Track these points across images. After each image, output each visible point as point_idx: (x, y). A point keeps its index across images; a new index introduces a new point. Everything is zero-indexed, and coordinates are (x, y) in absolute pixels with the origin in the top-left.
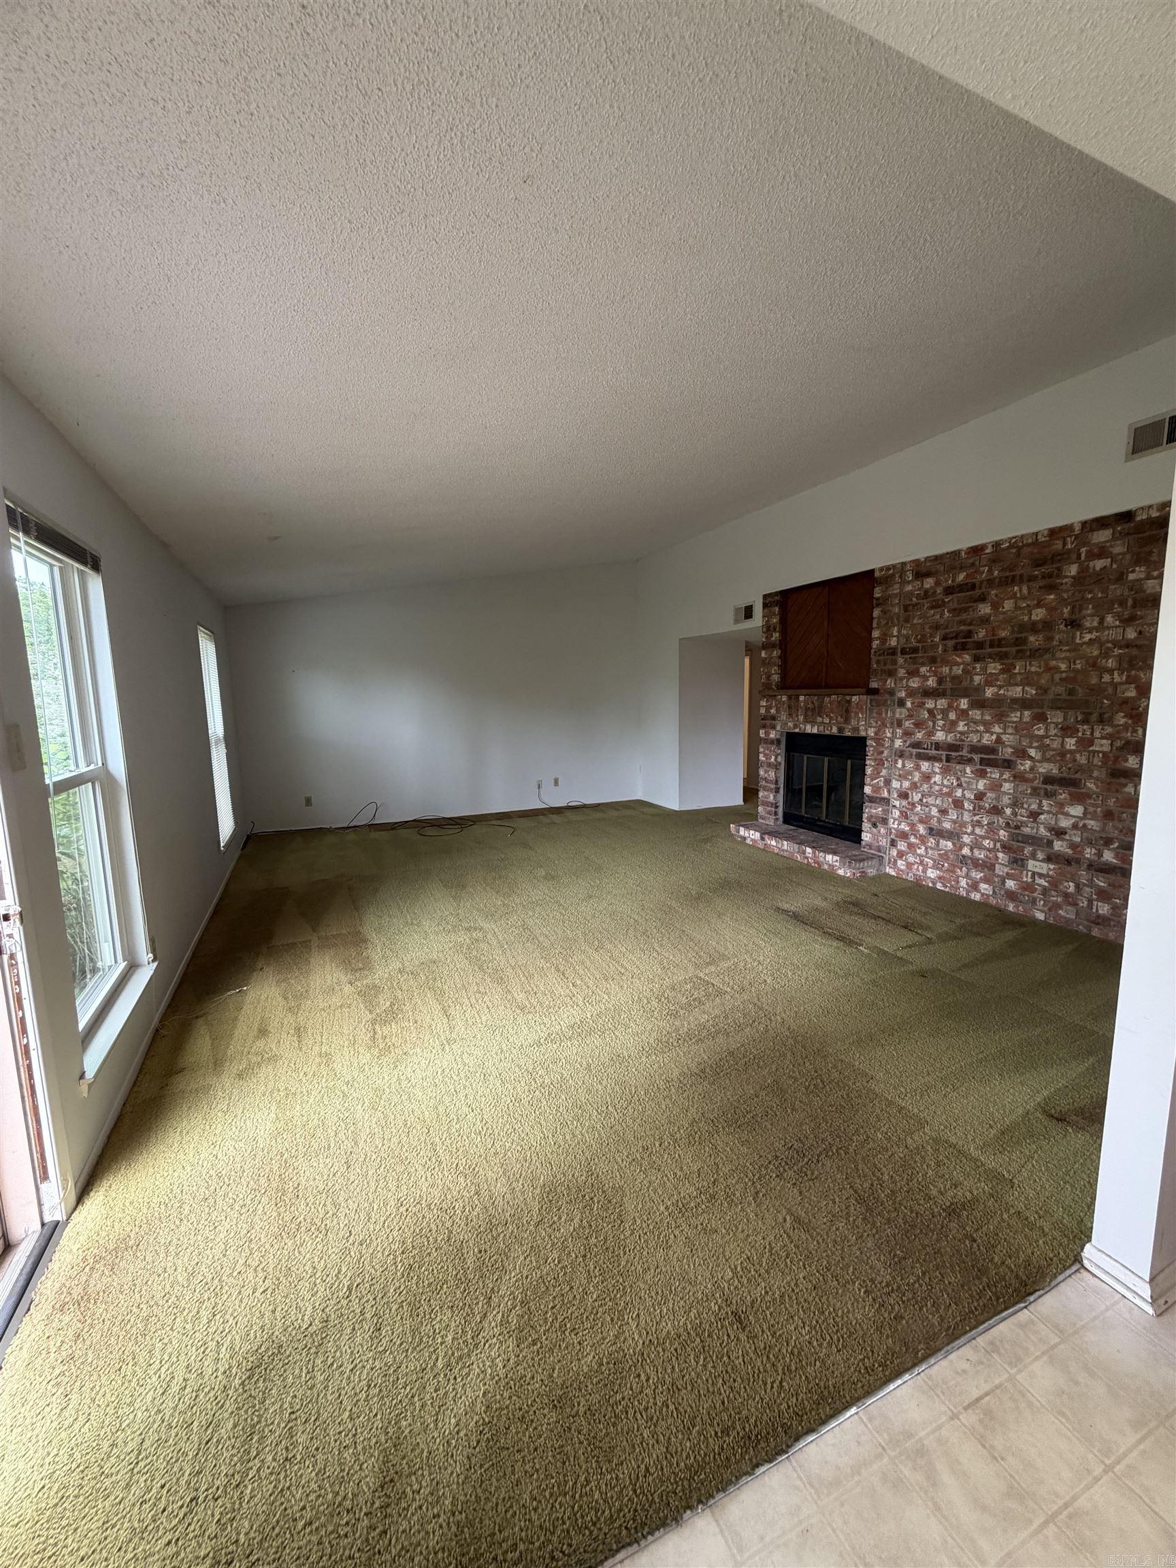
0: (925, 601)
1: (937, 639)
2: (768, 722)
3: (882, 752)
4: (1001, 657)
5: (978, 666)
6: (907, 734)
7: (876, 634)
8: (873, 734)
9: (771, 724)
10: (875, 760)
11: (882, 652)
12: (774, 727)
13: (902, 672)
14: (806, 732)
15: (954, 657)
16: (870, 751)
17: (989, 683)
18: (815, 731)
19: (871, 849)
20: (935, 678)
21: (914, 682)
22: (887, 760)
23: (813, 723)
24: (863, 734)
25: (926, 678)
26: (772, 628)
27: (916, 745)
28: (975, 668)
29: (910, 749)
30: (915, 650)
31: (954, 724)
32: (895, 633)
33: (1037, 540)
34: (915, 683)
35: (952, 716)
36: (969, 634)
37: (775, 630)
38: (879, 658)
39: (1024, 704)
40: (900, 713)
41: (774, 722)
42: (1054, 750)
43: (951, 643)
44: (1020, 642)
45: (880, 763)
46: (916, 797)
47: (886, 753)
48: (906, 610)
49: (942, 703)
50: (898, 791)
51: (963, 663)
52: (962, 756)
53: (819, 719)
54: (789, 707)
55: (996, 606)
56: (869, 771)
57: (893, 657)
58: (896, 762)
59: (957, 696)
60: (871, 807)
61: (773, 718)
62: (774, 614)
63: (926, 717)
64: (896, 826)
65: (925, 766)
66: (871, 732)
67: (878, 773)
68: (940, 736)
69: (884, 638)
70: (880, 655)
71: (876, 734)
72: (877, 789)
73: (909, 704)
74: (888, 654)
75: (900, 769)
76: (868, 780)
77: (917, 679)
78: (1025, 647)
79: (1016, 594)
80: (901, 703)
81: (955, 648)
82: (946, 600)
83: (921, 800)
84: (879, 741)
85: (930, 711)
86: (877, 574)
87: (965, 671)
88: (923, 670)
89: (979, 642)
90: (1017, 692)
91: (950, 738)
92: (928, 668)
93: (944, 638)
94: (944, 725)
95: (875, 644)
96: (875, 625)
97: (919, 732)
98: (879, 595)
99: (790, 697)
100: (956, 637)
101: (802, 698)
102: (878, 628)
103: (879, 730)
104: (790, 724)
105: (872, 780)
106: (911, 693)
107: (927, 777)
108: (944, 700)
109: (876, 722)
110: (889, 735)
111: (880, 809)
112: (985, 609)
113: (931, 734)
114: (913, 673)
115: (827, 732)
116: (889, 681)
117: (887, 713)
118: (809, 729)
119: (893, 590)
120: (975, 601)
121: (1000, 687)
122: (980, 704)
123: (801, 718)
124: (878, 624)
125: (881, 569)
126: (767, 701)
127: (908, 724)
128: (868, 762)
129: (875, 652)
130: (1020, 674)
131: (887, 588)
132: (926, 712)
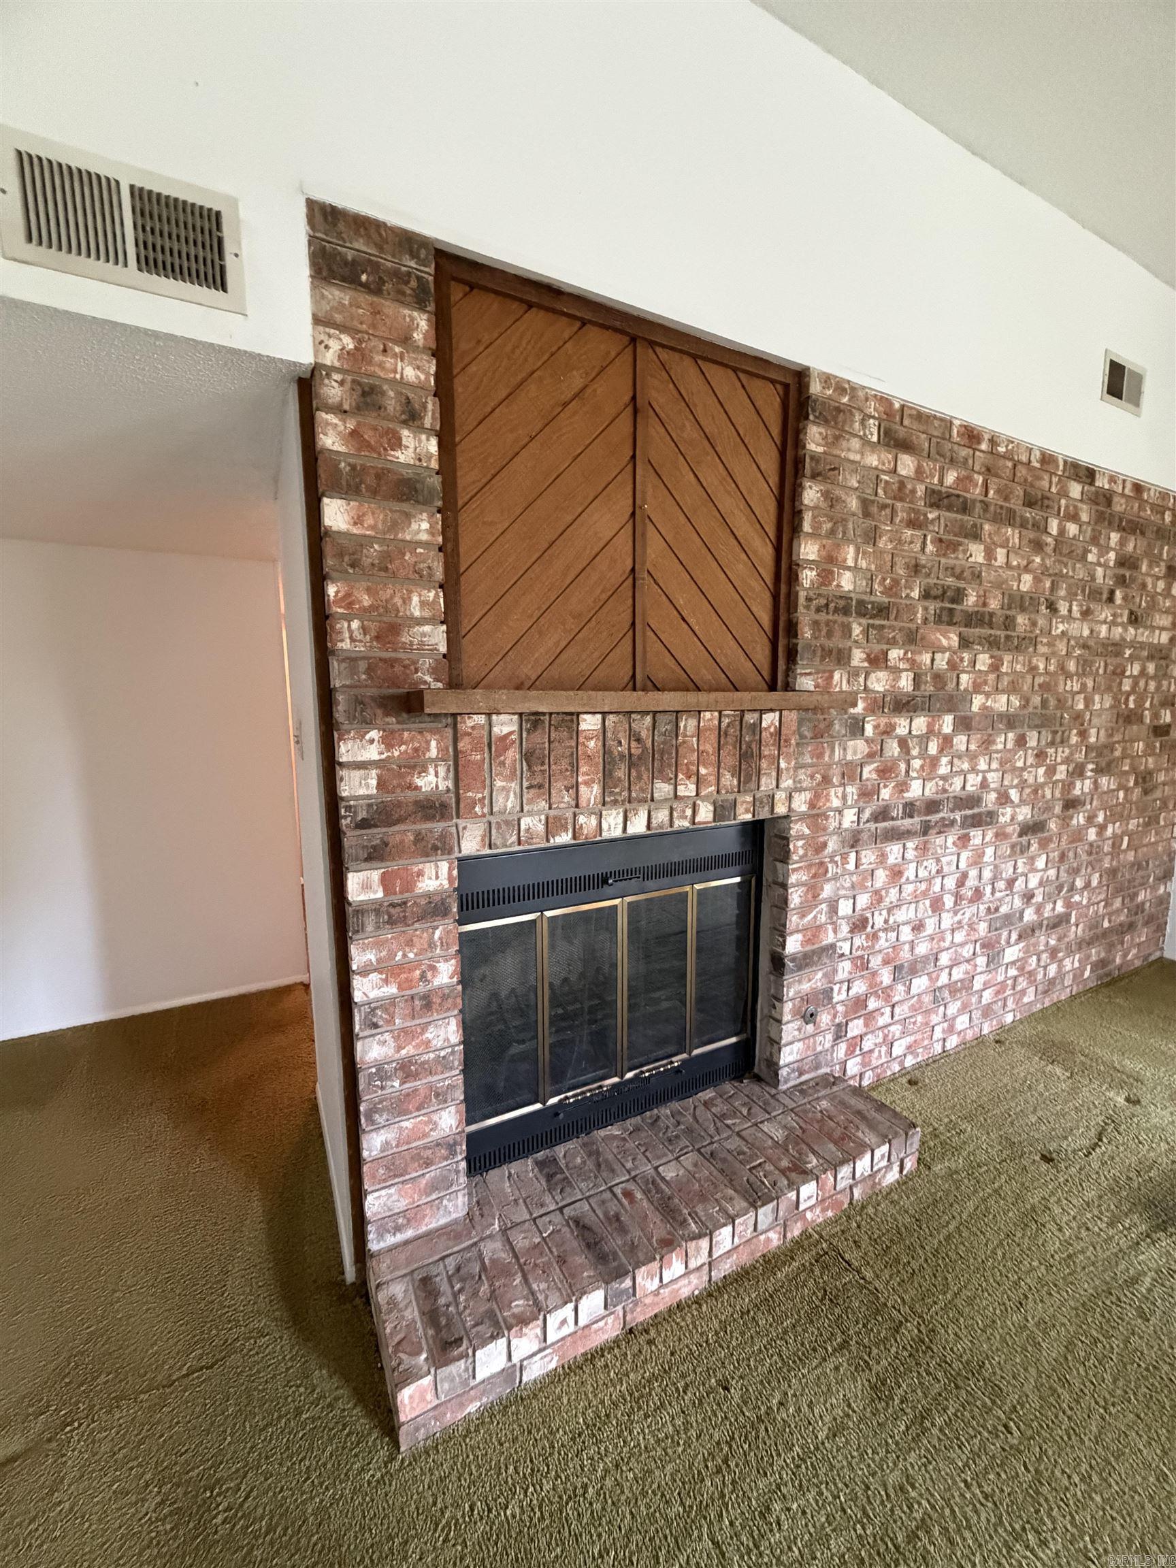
0: (899, 505)
1: (915, 594)
2: (403, 833)
3: (825, 845)
4: (992, 644)
5: (966, 656)
6: (867, 794)
7: (808, 550)
8: (804, 808)
9: (419, 838)
10: (809, 867)
11: (823, 601)
12: (439, 847)
13: (858, 657)
14: (606, 835)
15: (938, 635)
16: (797, 848)
17: (977, 688)
18: (638, 826)
19: (801, 1074)
20: (911, 675)
21: (878, 680)
22: (832, 861)
23: (628, 805)
24: (781, 810)
25: (896, 671)
26: (392, 403)
27: (882, 814)
28: (962, 660)
29: (872, 825)
30: (882, 611)
31: (934, 762)
32: (850, 563)
33: (1030, 461)
34: (879, 682)
35: (933, 748)
36: (959, 595)
37: (412, 417)
38: (817, 617)
39: (1010, 721)
40: (857, 748)
41: (438, 826)
42: (1030, 786)
43: (933, 606)
44: (1009, 623)
45: (819, 872)
46: (879, 921)
47: (832, 845)
48: (867, 514)
49: (920, 723)
50: (848, 918)
51: (949, 649)
52: (943, 818)
53: (663, 789)
54: (528, 757)
55: (990, 554)
56: (795, 898)
57: (845, 619)
58: (845, 857)
59: (939, 710)
60: (800, 982)
61: (433, 808)
62: (406, 340)
63: (896, 754)
64: (843, 996)
65: (894, 851)
66: (801, 803)
67: (815, 897)
68: (915, 790)
69: (829, 565)
70: (818, 610)
71: (812, 805)
72: (814, 932)
73: (869, 730)
74: (836, 610)
75: (851, 874)
76: (793, 920)
77: (882, 674)
78: (1014, 634)
79: (1008, 540)
80: (857, 728)
81: (939, 620)
82: (930, 516)
83: (886, 921)
84: (816, 816)
85: (903, 743)
86: (815, 388)
87: (952, 665)
88: (895, 654)
89: (967, 612)
90: (1000, 703)
91: (931, 789)
92: (902, 652)
93: (926, 595)
94: (922, 767)
95: (808, 577)
96: (807, 527)
97: (885, 786)
98: (820, 449)
99: (532, 720)
100: (942, 597)
101: (590, 723)
102: (814, 535)
103: (817, 796)
104: (533, 823)
105: (803, 916)
106: (878, 705)
107: (896, 873)
108: (922, 719)
109: (812, 777)
110: (836, 803)
111: (820, 975)
112: (977, 553)
113: (902, 787)
114: (877, 661)
115: (681, 823)
116: (837, 676)
117: (833, 751)
118: (613, 826)
119: (849, 450)
120: (965, 537)
121: (988, 695)
122: (964, 724)
123: (591, 793)
124: (812, 527)
125: (827, 379)
126: (388, 741)
127: (868, 772)
128: (793, 879)
129: (809, 599)
130: (1007, 674)
131: (837, 438)
132: (895, 745)
